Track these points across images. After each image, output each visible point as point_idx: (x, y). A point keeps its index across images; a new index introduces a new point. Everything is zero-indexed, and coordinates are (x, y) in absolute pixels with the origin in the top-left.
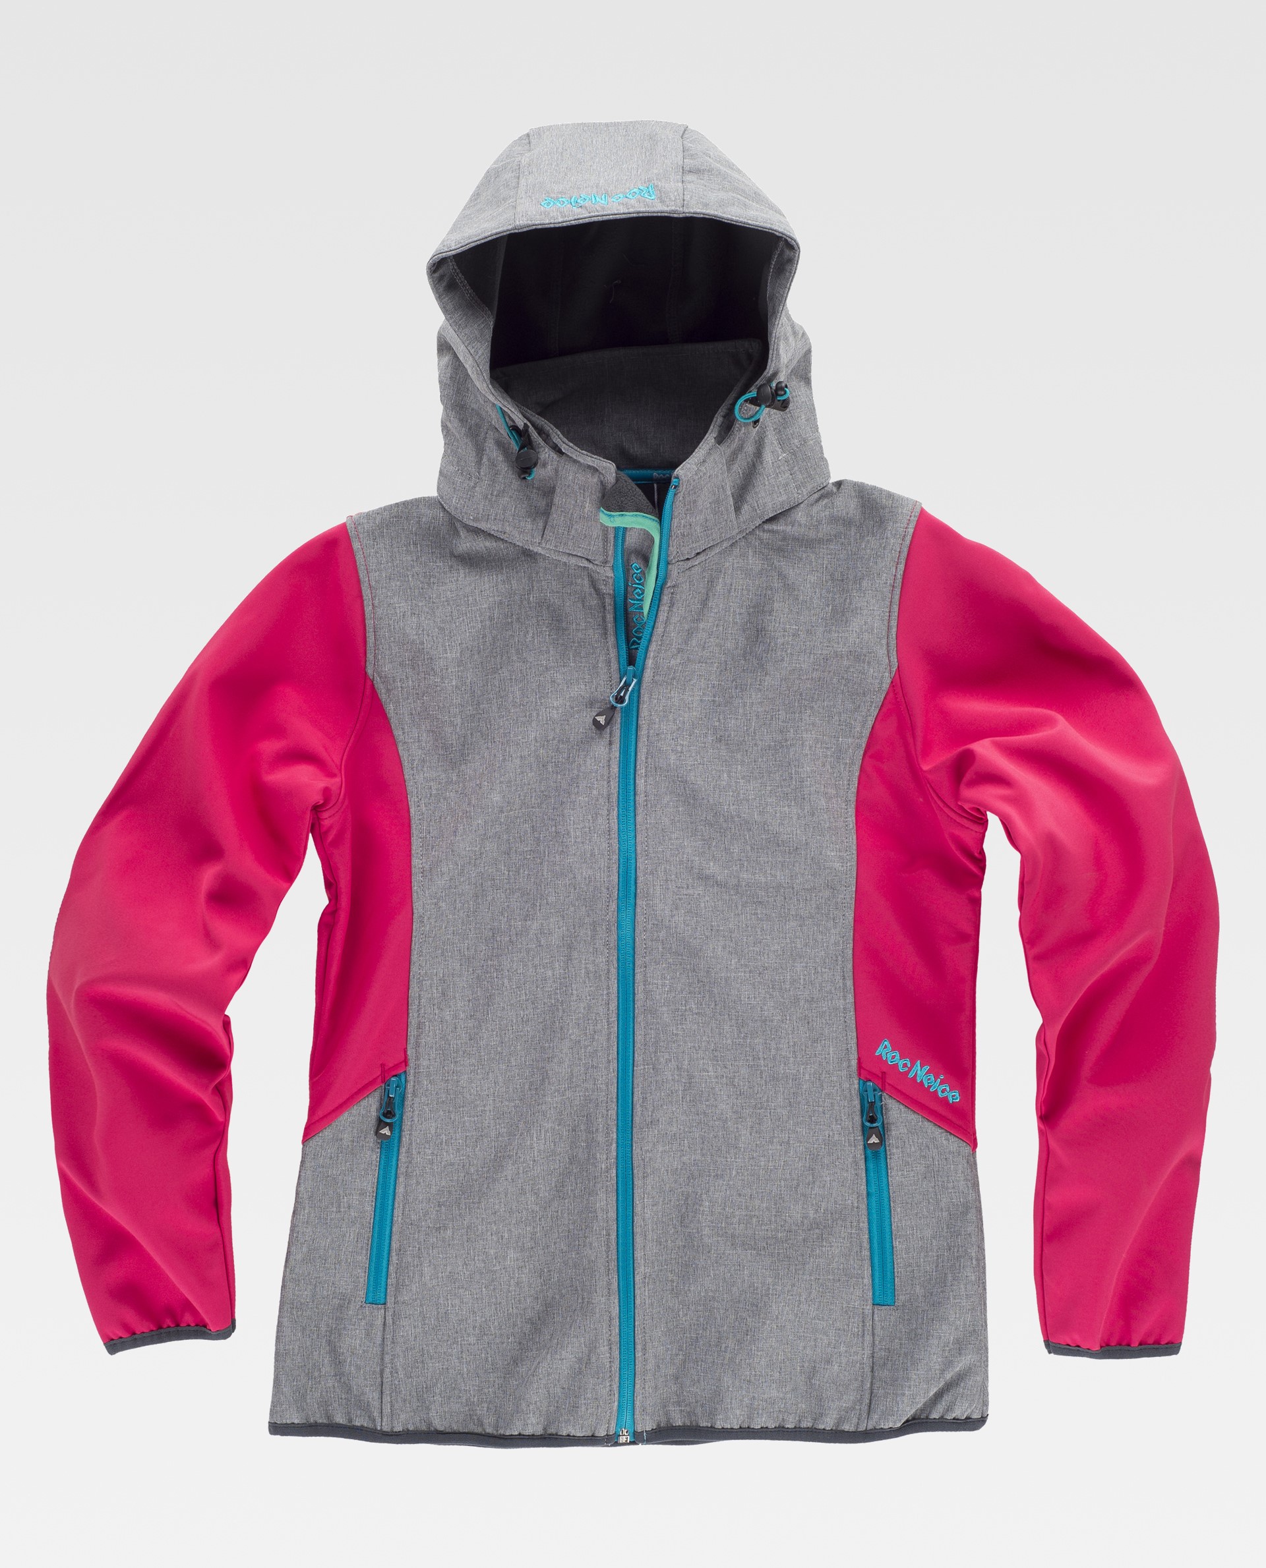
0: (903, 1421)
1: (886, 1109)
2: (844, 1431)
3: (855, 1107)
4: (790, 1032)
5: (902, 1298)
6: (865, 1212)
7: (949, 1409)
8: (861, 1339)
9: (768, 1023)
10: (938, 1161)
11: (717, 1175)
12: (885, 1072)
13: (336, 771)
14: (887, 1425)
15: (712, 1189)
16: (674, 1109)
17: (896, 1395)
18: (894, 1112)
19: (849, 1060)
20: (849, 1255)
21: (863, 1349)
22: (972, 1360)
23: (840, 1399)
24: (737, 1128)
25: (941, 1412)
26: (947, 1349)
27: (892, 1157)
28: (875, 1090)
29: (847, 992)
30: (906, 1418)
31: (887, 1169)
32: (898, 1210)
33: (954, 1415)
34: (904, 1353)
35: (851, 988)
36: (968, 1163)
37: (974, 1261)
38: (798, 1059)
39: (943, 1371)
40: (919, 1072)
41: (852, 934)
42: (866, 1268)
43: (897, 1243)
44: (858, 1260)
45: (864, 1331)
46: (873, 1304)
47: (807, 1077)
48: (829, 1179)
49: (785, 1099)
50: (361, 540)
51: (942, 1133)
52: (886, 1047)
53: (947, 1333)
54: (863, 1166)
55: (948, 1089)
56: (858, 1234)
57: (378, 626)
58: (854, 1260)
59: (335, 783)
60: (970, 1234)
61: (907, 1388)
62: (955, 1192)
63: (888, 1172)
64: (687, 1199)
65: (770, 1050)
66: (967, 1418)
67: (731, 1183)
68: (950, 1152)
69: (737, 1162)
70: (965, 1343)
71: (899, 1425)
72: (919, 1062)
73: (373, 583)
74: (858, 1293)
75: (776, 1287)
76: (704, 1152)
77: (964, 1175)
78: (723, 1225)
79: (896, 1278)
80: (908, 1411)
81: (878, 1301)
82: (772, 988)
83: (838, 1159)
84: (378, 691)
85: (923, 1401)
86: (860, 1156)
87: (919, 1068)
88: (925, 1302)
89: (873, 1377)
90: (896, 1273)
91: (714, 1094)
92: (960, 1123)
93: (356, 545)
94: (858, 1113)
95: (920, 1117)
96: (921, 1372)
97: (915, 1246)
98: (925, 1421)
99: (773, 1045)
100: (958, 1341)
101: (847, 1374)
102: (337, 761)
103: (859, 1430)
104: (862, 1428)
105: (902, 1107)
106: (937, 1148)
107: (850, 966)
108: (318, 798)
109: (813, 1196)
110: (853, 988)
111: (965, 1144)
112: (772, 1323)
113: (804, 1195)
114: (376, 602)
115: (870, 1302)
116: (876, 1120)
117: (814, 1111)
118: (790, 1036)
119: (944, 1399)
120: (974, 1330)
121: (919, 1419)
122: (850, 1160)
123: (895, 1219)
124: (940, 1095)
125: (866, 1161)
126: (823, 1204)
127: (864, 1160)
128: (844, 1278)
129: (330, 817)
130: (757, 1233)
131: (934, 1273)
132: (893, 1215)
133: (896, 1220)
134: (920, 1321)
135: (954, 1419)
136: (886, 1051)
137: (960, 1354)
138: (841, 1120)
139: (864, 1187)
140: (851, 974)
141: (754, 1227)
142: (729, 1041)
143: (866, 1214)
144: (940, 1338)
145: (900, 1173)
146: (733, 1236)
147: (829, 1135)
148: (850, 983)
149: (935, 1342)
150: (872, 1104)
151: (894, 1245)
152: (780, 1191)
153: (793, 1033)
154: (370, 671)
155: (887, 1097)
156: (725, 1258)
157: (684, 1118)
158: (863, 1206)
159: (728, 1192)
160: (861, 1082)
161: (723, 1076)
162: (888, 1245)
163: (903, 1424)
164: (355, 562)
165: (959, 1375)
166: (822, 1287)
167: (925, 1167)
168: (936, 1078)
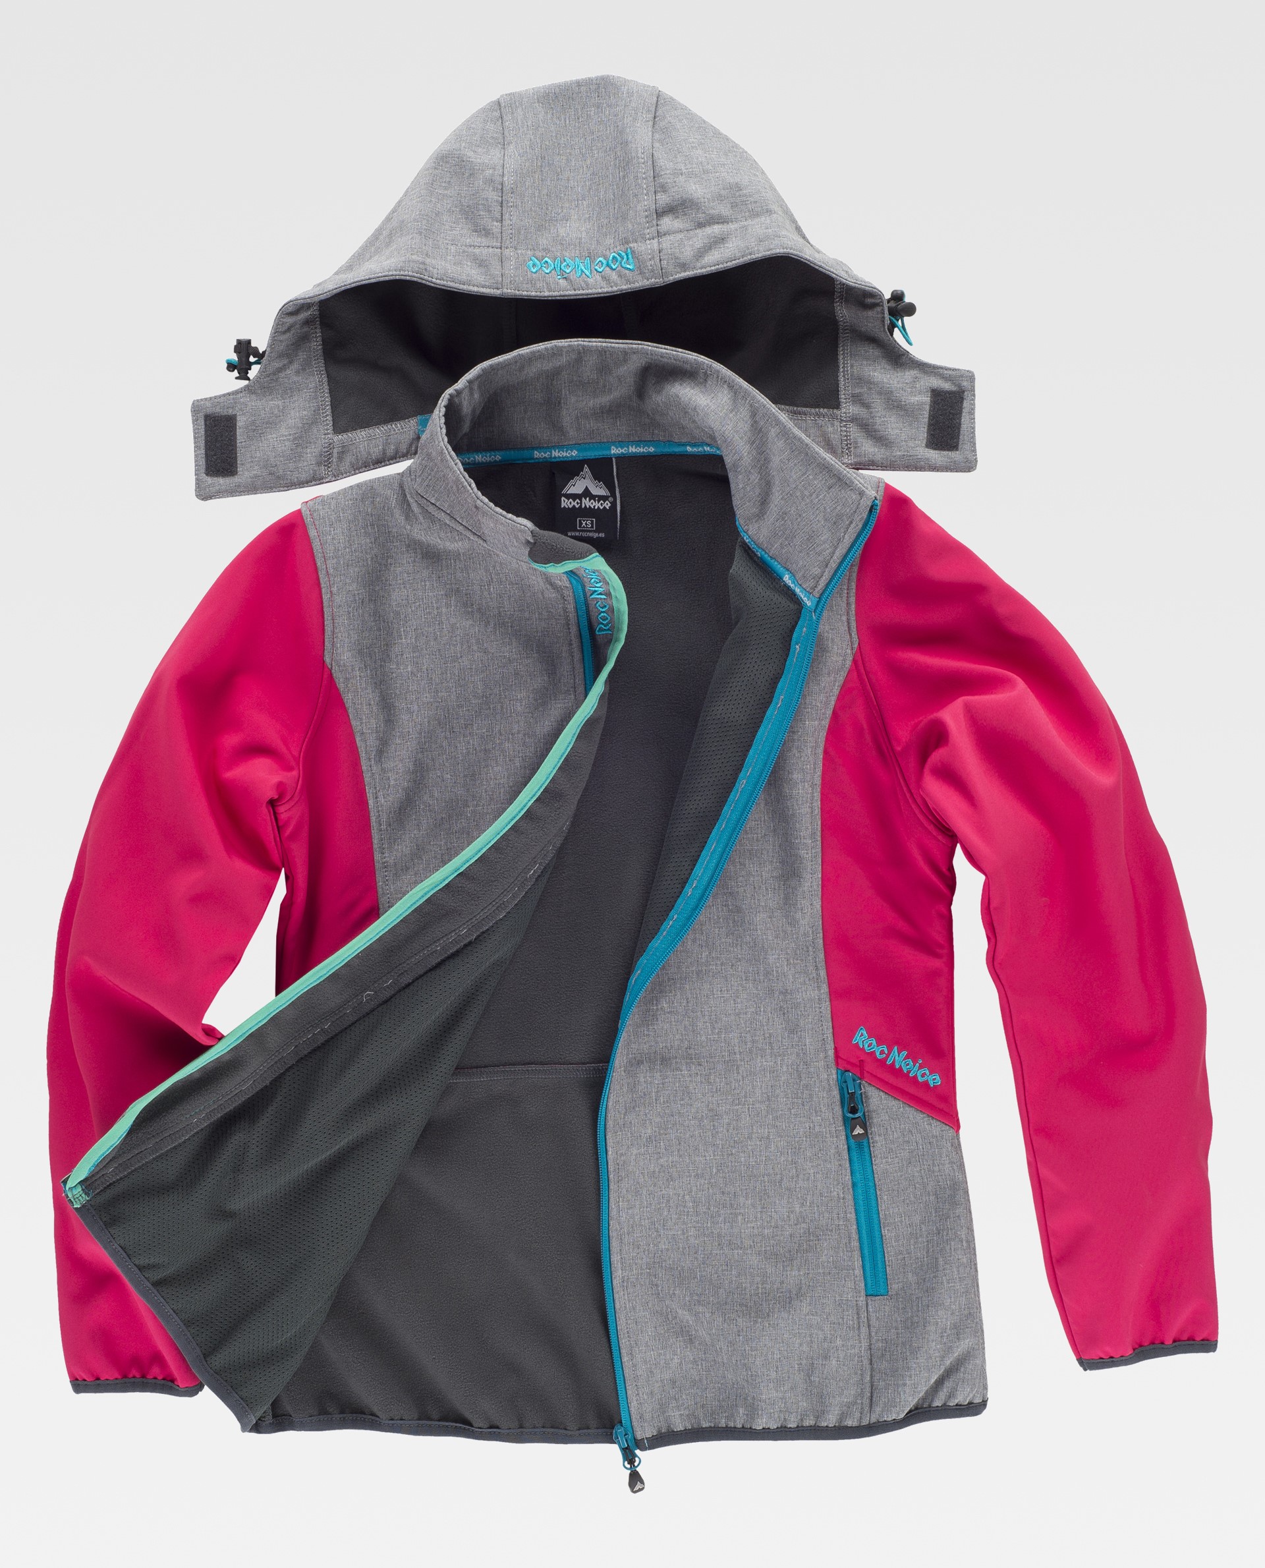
0: (906, 1412)
1: (866, 1097)
2: (847, 1427)
3: (834, 1097)
4: (765, 1024)
5: (895, 1286)
6: (851, 1202)
7: (951, 1396)
8: (856, 1331)
9: (742, 1016)
10: (922, 1145)
11: (697, 1175)
12: (862, 1060)
13: (293, 763)
14: (890, 1417)
15: (694, 1189)
16: (647, 1111)
17: (898, 1385)
18: (874, 1100)
19: (826, 1051)
20: (839, 1248)
21: (860, 1342)
22: (971, 1344)
23: (841, 1394)
24: (714, 1126)
25: (943, 1400)
26: (946, 1335)
27: (875, 1145)
28: (854, 1080)
29: (821, 982)
30: (909, 1409)
31: (871, 1158)
32: (885, 1198)
33: (956, 1401)
34: (902, 1343)
35: (824, 978)
36: (952, 1146)
37: (964, 1242)
38: (775, 1051)
39: (942, 1358)
40: (897, 1057)
41: (821, 923)
42: (856, 1259)
43: (886, 1231)
44: (847, 1251)
45: (859, 1323)
46: (866, 1296)
47: (785, 1069)
48: (812, 1171)
49: (762, 1093)
50: (317, 527)
51: (924, 1118)
52: (862, 1035)
53: (943, 1318)
54: (846, 1157)
55: (927, 1072)
56: (846, 1226)
57: (337, 614)
58: (843, 1251)
59: (290, 777)
60: (959, 1216)
61: (908, 1378)
62: (942, 1175)
63: (872, 1160)
64: (668, 1201)
65: (746, 1043)
66: (969, 1403)
67: (713, 1181)
68: (933, 1137)
69: (716, 1160)
70: (962, 1327)
71: (902, 1416)
72: (896, 1048)
73: (331, 571)
74: (850, 1284)
75: (765, 1285)
76: (681, 1153)
77: (949, 1159)
78: (709, 1225)
79: (888, 1267)
80: (910, 1401)
81: (870, 1292)
82: (746, 980)
83: (820, 1150)
84: (337, 681)
85: (925, 1389)
86: (843, 1147)
87: (896, 1053)
88: (918, 1289)
89: (872, 1370)
90: (887, 1263)
91: (689, 1093)
92: (941, 1106)
93: (312, 533)
94: (838, 1103)
95: (901, 1103)
96: (921, 1360)
97: (905, 1233)
98: (928, 1409)
99: (749, 1038)
100: (955, 1326)
101: (846, 1368)
102: (296, 753)
103: (862, 1424)
104: (865, 1422)
105: (881, 1093)
106: (920, 1133)
107: (822, 956)
108: (271, 794)
109: (797, 1190)
110: (826, 978)
111: (948, 1127)
112: (763, 1322)
113: (789, 1189)
114: (335, 589)
115: (863, 1293)
116: (857, 1110)
117: (793, 1103)
118: (765, 1028)
119: (945, 1386)
120: (970, 1313)
121: (922, 1408)
122: (833, 1151)
123: (882, 1207)
124: (920, 1079)
125: (849, 1151)
126: (809, 1197)
127: (846, 1150)
128: (834, 1271)
129: (285, 811)
130: (743, 1231)
131: (925, 1259)
132: (880, 1203)
133: (884, 1208)
134: (915, 1308)
135: (957, 1405)
136: (862, 1039)
137: (958, 1339)
138: (821, 1111)
139: (848, 1177)
140: (823, 963)
141: (740, 1224)
142: (703, 1038)
143: (853, 1204)
144: (937, 1324)
145: (884, 1161)
146: (719, 1235)
147: (810, 1127)
148: (823, 973)
149: (933, 1328)
150: (852, 1095)
151: (883, 1234)
152: (764, 1186)
153: (767, 1025)
154: (327, 659)
155: (866, 1085)
156: (712, 1259)
157: (658, 1120)
158: (850, 1197)
159: (711, 1191)
160: (839, 1071)
161: (697, 1074)
162: (877, 1234)
163: (907, 1414)
164: (312, 549)
165: (958, 1360)
166: (812, 1281)
167: (909, 1152)
168: (915, 1062)
